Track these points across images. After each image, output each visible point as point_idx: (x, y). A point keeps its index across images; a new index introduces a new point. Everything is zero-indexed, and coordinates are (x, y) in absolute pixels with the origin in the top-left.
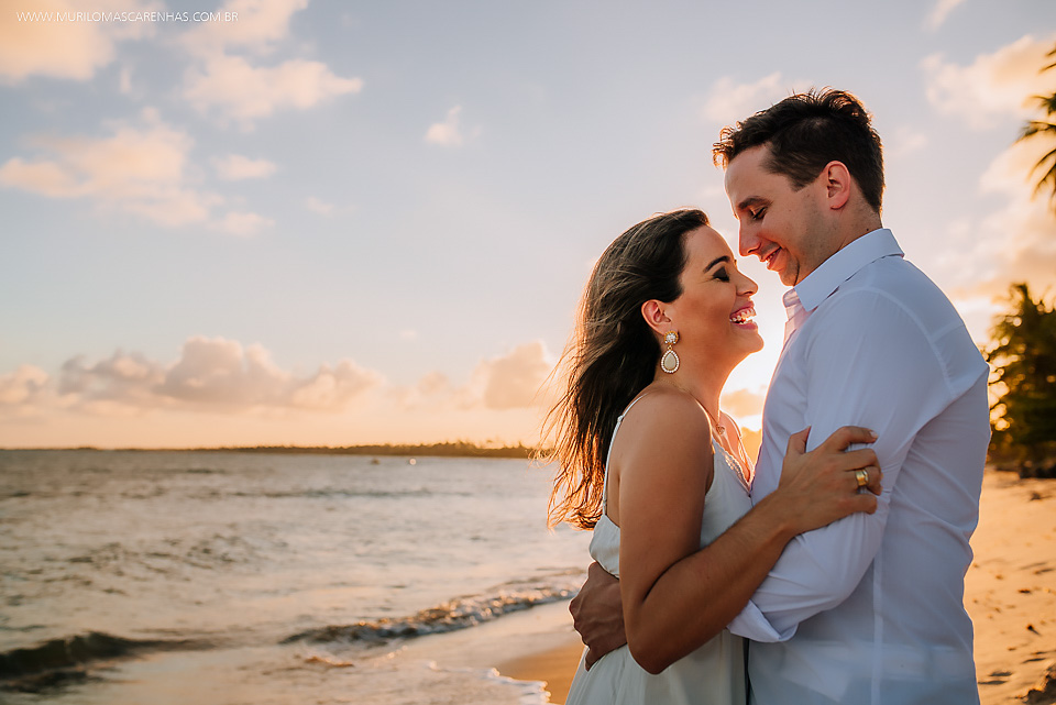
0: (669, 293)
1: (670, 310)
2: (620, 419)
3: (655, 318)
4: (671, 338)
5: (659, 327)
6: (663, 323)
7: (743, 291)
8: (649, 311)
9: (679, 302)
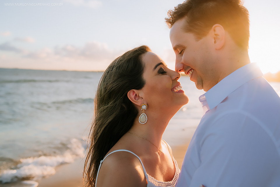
0: (139, 84)
1: (141, 93)
2: (101, 162)
3: (135, 98)
4: (144, 107)
5: (137, 102)
6: (139, 100)
7: (174, 78)
8: (131, 95)
9: (145, 89)
